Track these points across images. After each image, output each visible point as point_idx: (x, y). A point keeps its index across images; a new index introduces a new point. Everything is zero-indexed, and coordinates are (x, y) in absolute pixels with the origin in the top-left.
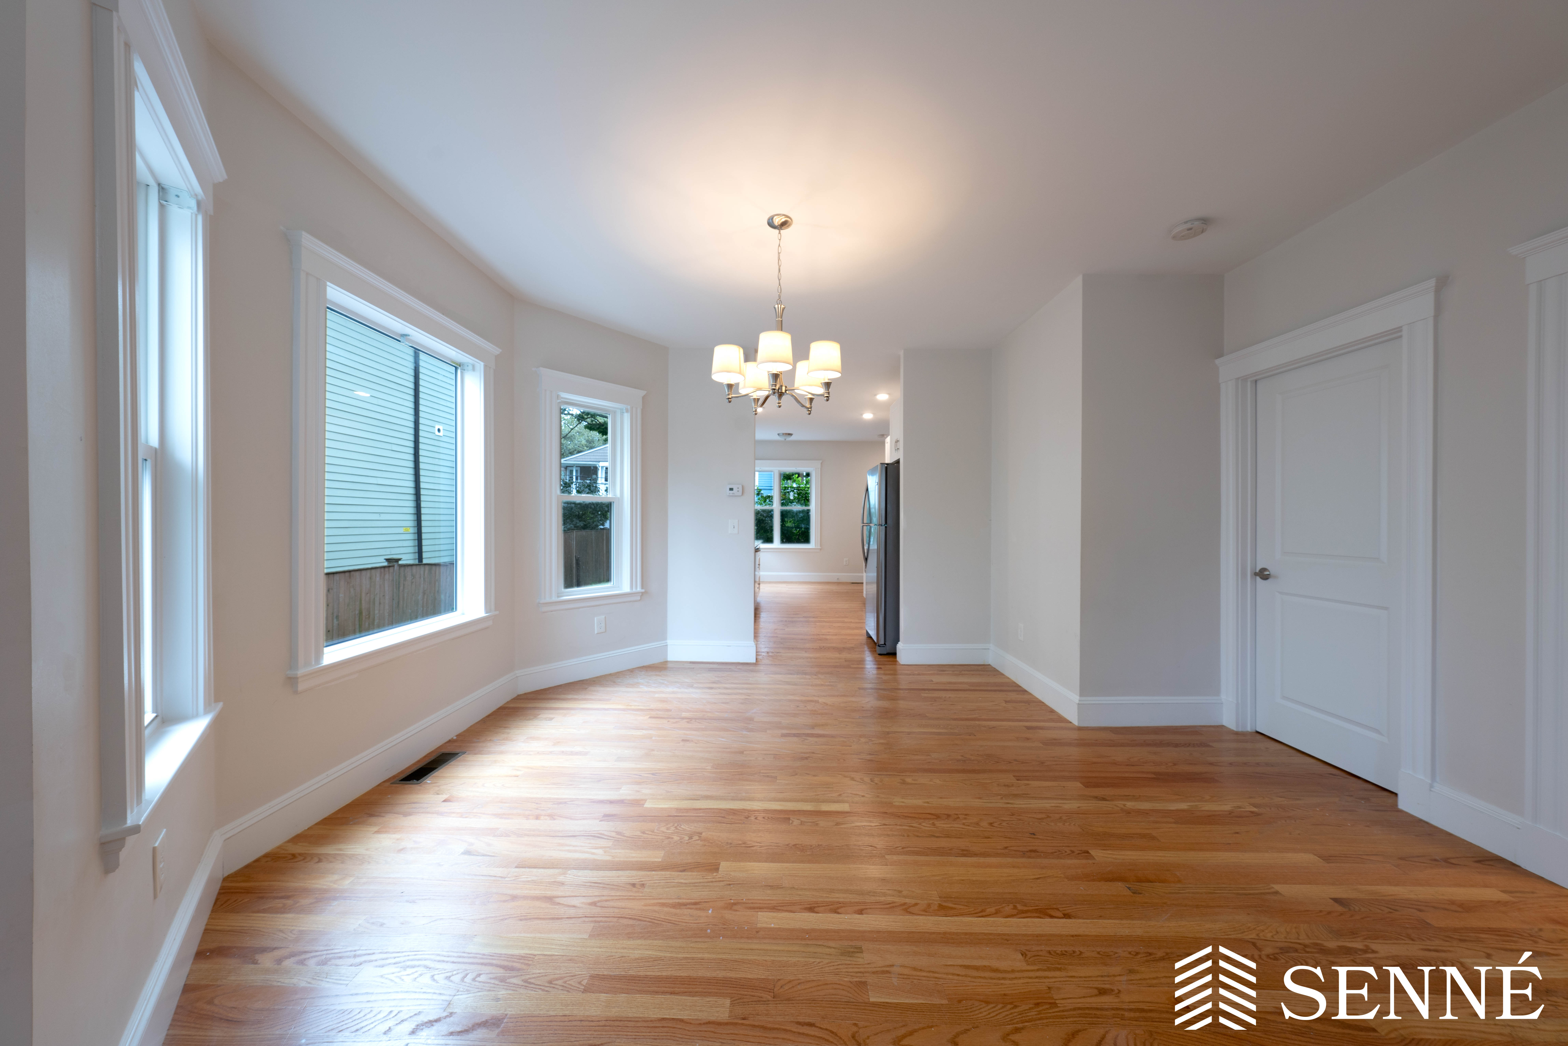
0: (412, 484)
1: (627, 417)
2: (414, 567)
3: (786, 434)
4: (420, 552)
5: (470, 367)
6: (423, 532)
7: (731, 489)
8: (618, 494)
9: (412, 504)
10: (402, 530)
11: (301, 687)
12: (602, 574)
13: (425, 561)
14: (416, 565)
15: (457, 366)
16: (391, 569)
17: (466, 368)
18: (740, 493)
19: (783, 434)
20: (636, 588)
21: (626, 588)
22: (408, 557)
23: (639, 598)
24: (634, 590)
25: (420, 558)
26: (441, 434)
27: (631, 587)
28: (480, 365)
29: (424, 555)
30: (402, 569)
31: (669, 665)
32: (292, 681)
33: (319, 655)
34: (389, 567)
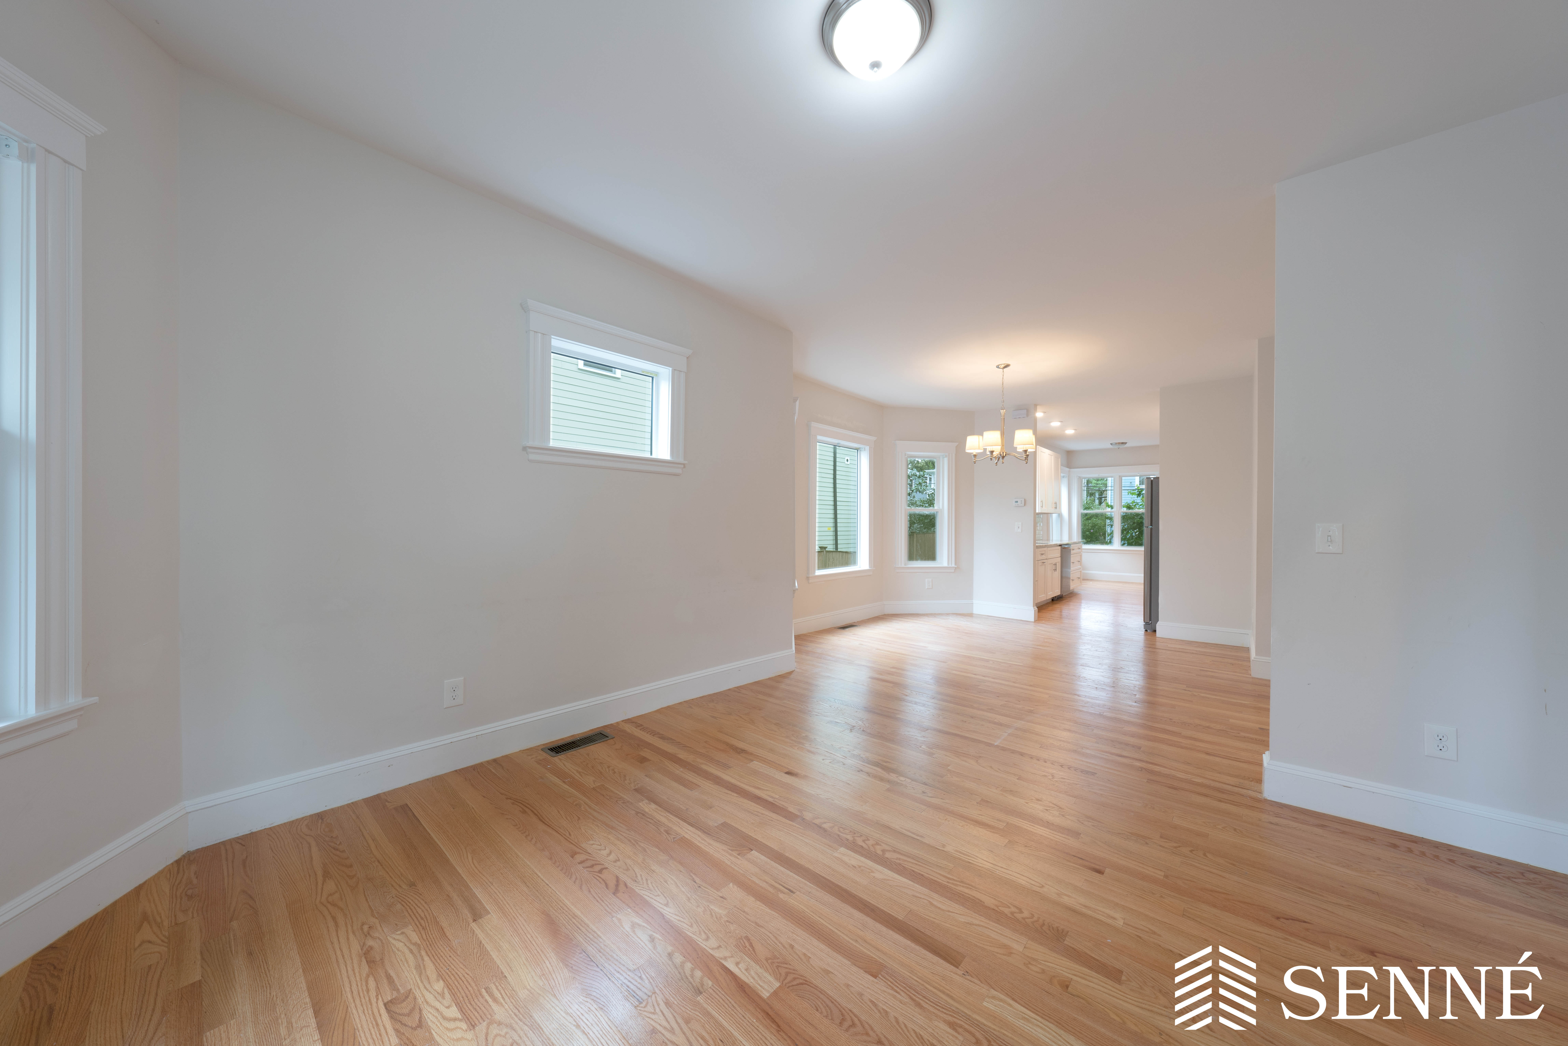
0: (832, 499)
1: (946, 460)
2: (834, 553)
3: (1119, 443)
4: (836, 544)
5: (863, 449)
6: (838, 530)
7: (1017, 502)
8: (941, 508)
9: (832, 512)
10: (826, 529)
11: (810, 581)
12: (930, 555)
13: (839, 550)
14: (835, 552)
15: (857, 449)
16: (822, 553)
17: (861, 449)
18: (1023, 504)
19: (1116, 443)
20: (952, 564)
21: (945, 564)
22: (831, 548)
23: (953, 571)
24: (950, 565)
25: (837, 548)
26: (849, 463)
27: (948, 564)
28: (867, 448)
29: (839, 546)
30: (828, 553)
31: (974, 615)
32: (808, 578)
33: (814, 572)
34: (821, 552)
